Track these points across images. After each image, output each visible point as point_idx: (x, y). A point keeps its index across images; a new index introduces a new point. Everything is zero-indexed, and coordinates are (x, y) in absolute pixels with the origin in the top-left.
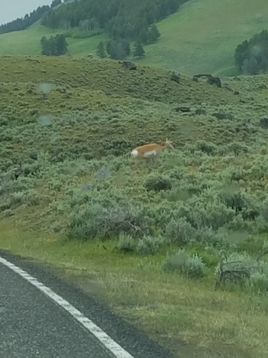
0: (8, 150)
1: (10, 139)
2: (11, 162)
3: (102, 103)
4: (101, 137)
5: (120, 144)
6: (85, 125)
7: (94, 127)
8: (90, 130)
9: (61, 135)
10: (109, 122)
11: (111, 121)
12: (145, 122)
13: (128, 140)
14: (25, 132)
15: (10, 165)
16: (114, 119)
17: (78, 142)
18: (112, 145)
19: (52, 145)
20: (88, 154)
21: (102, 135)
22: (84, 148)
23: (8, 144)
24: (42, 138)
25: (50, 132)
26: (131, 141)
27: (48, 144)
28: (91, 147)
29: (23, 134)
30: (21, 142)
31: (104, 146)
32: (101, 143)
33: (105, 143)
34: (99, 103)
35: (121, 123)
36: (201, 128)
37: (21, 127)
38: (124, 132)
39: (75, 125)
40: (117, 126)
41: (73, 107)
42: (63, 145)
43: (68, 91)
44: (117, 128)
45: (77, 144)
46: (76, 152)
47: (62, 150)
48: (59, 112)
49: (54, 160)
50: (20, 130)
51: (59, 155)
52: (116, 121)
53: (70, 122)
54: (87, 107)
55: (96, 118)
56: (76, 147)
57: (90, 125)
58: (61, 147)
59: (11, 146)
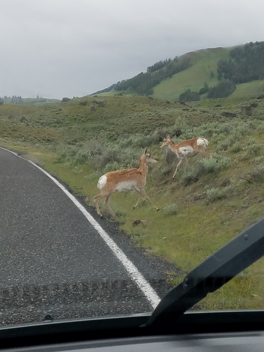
0: (113, 129)
1: (113, 124)
2: (115, 133)
3: (149, 109)
4: (154, 122)
5: (163, 124)
6: (146, 117)
7: (150, 118)
8: (148, 119)
9: (135, 121)
10: (156, 115)
11: (157, 115)
12: (173, 115)
13: (166, 123)
14: (120, 120)
15: (114, 135)
16: (158, 114)
17: (144, 124)
18: (159, 125)
19: (132, 126)
20: (149, 129)
21: (154, 121)
22: (146, 127)
23: (113, 126)
24: (127, 123)
25: (131, 120)
26: (167, 123)
27: (130, 125)
28: (150, 126)
29: (119, 122)
30: (118, 125)
31: (156, 126)
32: (154, 124)
33: (156, 124)
34: (148, 109)
35: (162, 116)
36: (197, 117)
37: (118, 119)
38: (164, 119)
39: (141, 117)
40: (160, 117)
41: (138, 110)
42: (137, 125)
43: (135, 104)
44: (161, 118)
45: (143, 125)
46: (143, 128)
47: (137, 128)
48: (133, 113)
49: (133, 132)
50: (117, 120)
51: (136, 130)
52: (159, 115)
53: (139, 116)
54: (143, 110)
55: (150, 114)
56: (143, 126)
57: (148, 117)
58: (136, 127)
59: (114, 126)
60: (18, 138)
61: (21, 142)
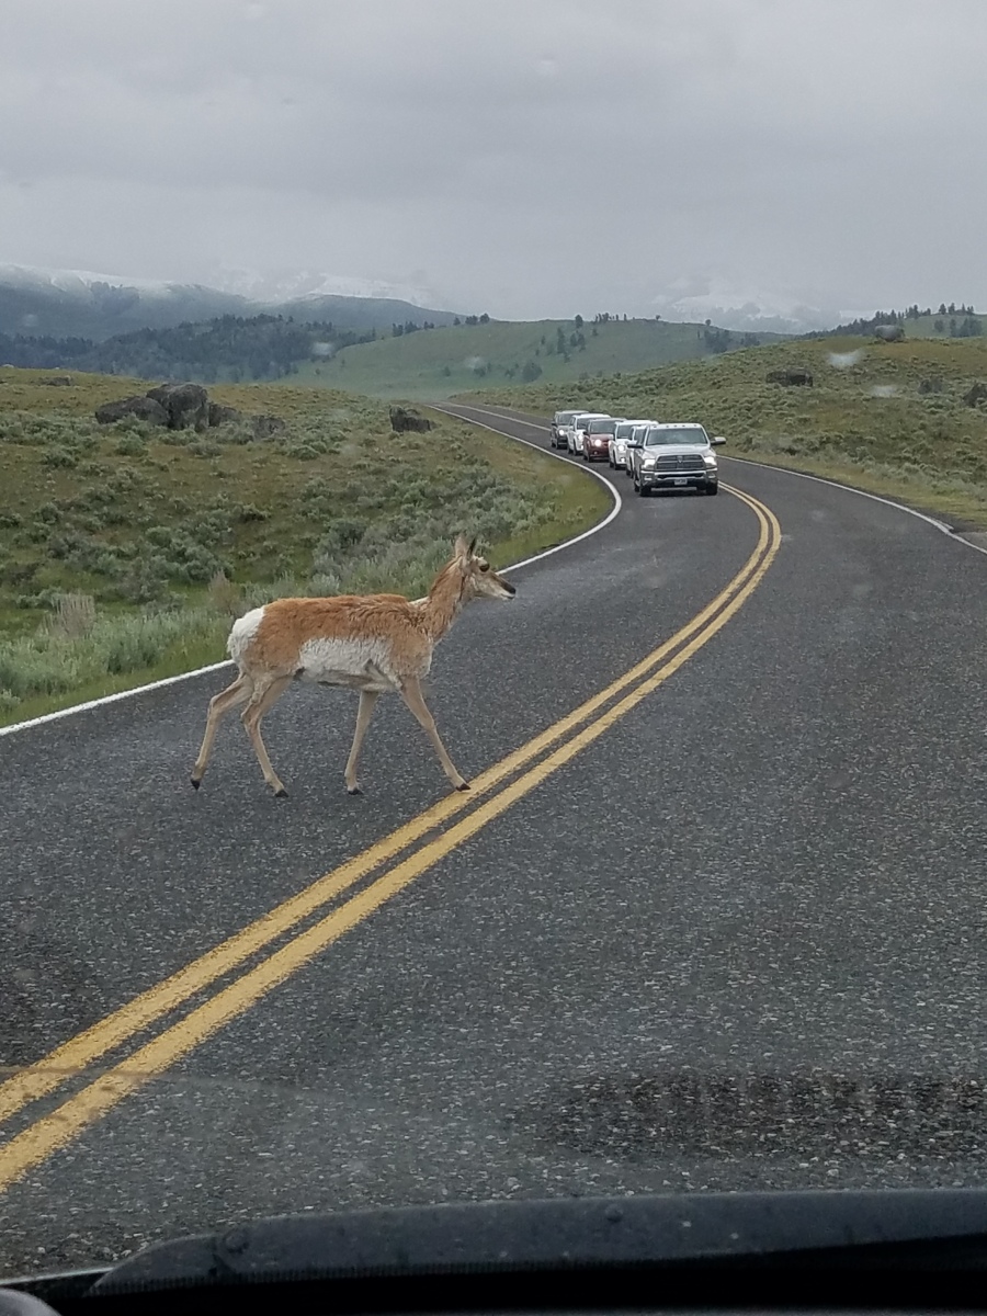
60: (955, 464)
61: (965, 481)
